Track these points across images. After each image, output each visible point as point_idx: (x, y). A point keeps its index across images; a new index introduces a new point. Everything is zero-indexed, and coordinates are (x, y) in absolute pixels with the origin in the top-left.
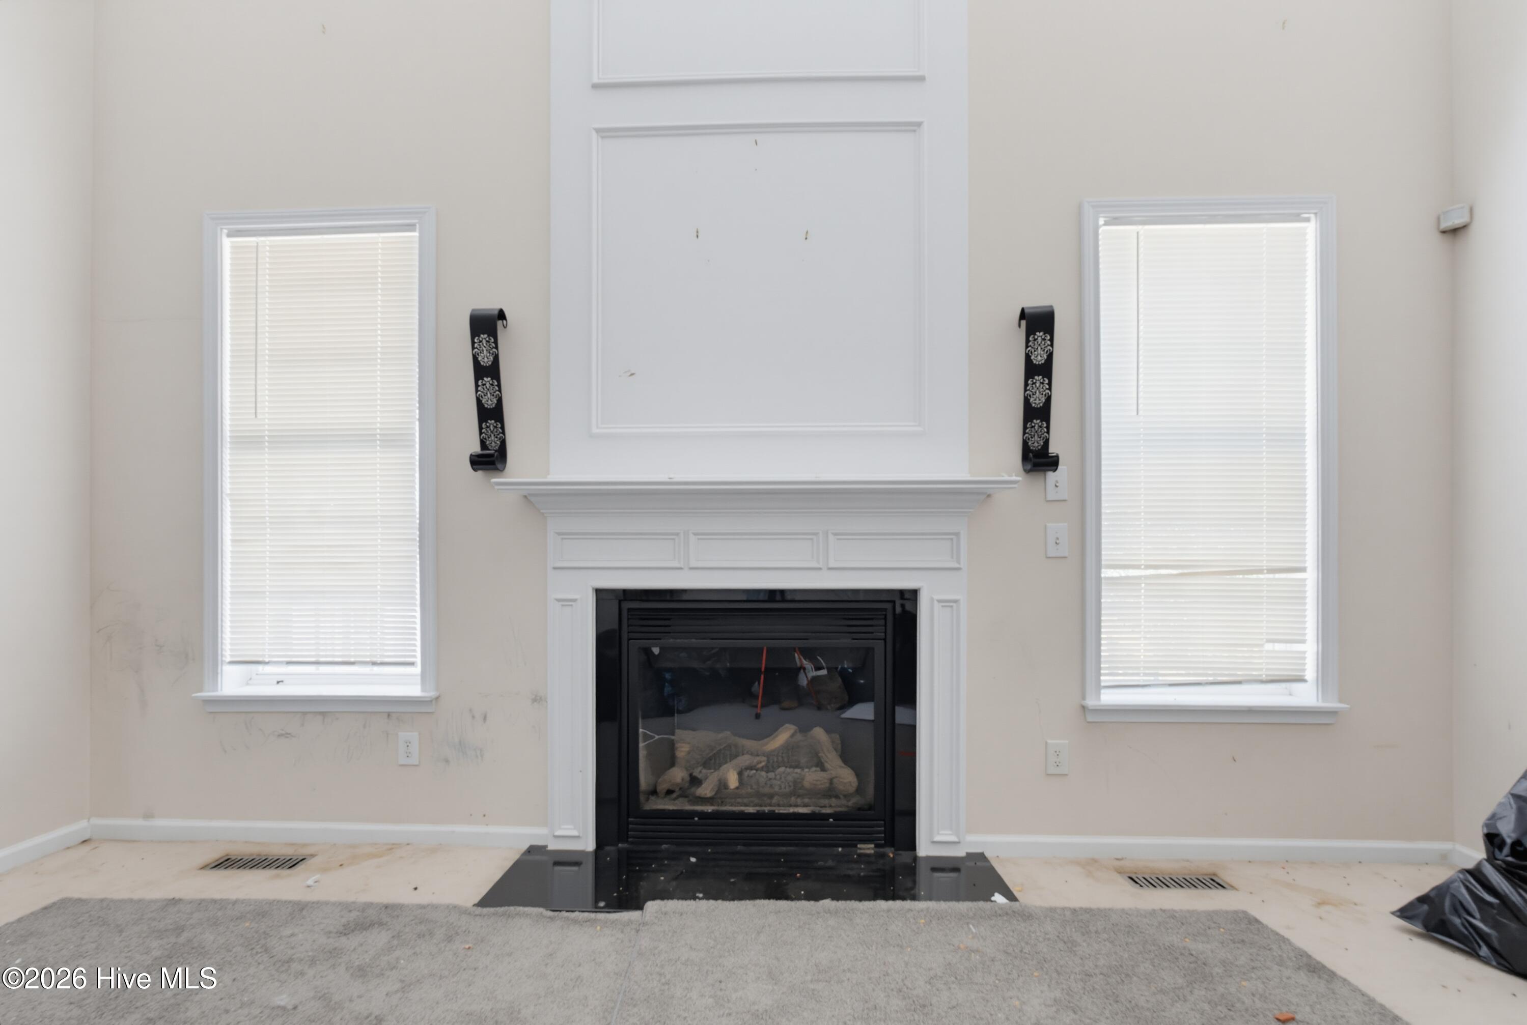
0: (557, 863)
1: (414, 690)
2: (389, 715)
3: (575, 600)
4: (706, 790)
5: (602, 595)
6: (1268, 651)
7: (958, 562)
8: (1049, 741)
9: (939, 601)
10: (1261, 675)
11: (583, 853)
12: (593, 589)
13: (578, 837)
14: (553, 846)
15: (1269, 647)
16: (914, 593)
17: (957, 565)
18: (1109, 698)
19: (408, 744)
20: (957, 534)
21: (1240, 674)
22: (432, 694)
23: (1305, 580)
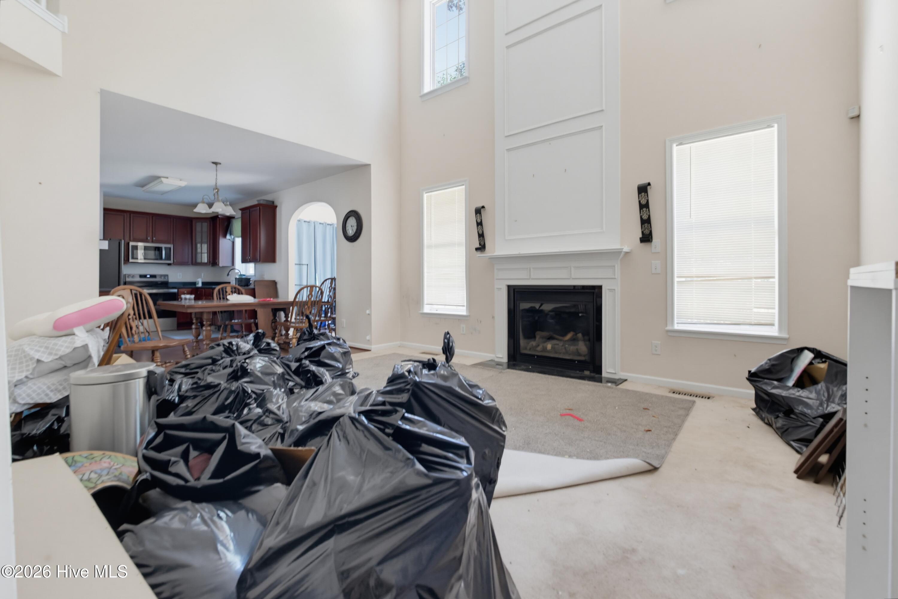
0: (497, 365)
1: (464, 313)
2: (459, 319)
3: (501, 289)
4: (539, 348)
5: (509, 287)
6: (755, 312)
7: (615, 276)
8: (653, 342)
9: (608, 289)
10: (752, 322)
11: (503, 363)
12: (506, 285)
13: (502, 358)
14: (497, 360)
15: (755, 310)
16: (600, 287)
17: (613, 277)
18: (677, 327)
19: (463, 328)
20: (614, 266)
21: (741, 321)
22: (468, 314)
23: (774, 282)
